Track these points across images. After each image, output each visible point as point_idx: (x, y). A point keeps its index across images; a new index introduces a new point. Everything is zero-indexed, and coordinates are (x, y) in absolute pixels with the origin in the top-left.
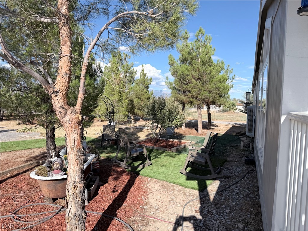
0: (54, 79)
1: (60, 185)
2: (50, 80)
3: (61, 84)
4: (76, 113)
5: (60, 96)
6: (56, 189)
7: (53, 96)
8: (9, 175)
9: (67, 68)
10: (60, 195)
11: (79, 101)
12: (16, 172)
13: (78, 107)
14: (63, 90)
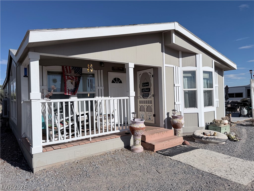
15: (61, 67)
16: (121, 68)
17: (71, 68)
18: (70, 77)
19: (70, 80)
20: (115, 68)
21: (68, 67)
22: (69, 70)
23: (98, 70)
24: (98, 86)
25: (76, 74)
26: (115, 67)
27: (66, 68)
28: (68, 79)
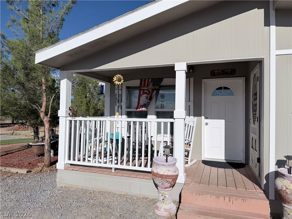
0: (41, 107)
1: (42, 148)
2: (40, 108)
3: (43, 109)
4: (48, 118)
5: (43, 113)
6: (40, 150)
7: (41, 113)
8: (14, 151)
9: (45, 104)
10: (42, 152)
11: (49, 114)
12: (18, 150)
13: (49, 116)
14: (44, 111)
15: (140, 80)
16: (230, 69)
17: (150, 80)
18: (146, 91)
19: (146, 95)
20: (216, 72)
21: (147, 80)
22: (146, 84)
23: (190, 78)
24: (189, 101)
25: (153, 87)
26: (216, 70)
27: (145, 81)
28: (143, 94)
